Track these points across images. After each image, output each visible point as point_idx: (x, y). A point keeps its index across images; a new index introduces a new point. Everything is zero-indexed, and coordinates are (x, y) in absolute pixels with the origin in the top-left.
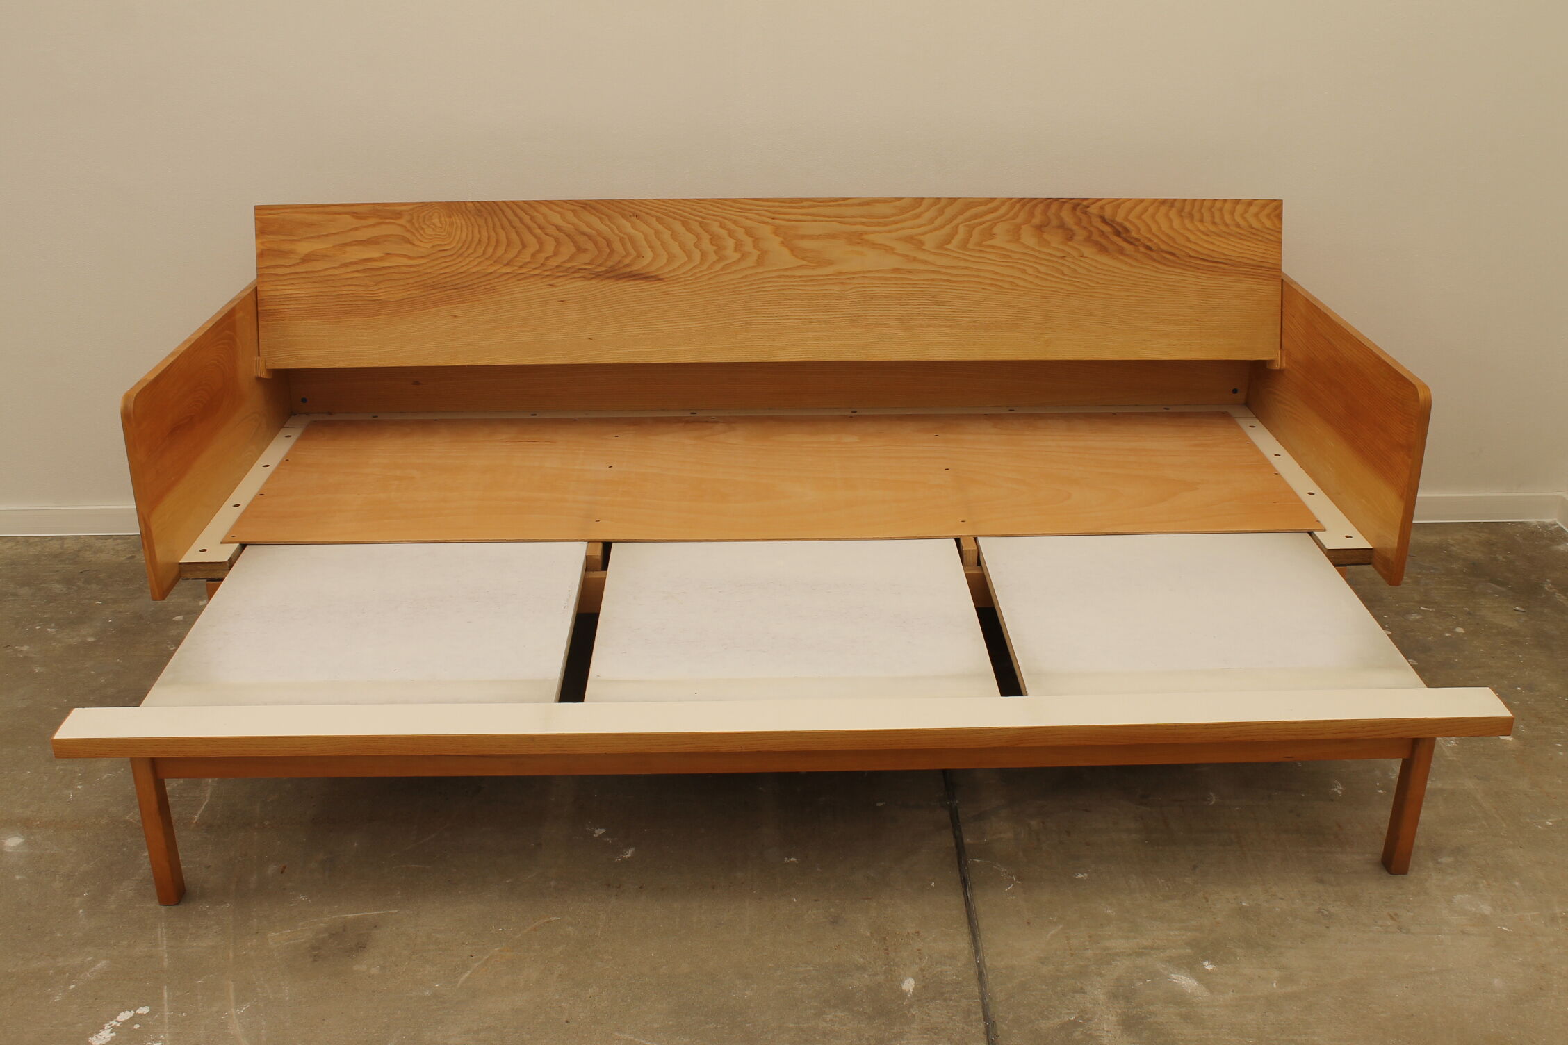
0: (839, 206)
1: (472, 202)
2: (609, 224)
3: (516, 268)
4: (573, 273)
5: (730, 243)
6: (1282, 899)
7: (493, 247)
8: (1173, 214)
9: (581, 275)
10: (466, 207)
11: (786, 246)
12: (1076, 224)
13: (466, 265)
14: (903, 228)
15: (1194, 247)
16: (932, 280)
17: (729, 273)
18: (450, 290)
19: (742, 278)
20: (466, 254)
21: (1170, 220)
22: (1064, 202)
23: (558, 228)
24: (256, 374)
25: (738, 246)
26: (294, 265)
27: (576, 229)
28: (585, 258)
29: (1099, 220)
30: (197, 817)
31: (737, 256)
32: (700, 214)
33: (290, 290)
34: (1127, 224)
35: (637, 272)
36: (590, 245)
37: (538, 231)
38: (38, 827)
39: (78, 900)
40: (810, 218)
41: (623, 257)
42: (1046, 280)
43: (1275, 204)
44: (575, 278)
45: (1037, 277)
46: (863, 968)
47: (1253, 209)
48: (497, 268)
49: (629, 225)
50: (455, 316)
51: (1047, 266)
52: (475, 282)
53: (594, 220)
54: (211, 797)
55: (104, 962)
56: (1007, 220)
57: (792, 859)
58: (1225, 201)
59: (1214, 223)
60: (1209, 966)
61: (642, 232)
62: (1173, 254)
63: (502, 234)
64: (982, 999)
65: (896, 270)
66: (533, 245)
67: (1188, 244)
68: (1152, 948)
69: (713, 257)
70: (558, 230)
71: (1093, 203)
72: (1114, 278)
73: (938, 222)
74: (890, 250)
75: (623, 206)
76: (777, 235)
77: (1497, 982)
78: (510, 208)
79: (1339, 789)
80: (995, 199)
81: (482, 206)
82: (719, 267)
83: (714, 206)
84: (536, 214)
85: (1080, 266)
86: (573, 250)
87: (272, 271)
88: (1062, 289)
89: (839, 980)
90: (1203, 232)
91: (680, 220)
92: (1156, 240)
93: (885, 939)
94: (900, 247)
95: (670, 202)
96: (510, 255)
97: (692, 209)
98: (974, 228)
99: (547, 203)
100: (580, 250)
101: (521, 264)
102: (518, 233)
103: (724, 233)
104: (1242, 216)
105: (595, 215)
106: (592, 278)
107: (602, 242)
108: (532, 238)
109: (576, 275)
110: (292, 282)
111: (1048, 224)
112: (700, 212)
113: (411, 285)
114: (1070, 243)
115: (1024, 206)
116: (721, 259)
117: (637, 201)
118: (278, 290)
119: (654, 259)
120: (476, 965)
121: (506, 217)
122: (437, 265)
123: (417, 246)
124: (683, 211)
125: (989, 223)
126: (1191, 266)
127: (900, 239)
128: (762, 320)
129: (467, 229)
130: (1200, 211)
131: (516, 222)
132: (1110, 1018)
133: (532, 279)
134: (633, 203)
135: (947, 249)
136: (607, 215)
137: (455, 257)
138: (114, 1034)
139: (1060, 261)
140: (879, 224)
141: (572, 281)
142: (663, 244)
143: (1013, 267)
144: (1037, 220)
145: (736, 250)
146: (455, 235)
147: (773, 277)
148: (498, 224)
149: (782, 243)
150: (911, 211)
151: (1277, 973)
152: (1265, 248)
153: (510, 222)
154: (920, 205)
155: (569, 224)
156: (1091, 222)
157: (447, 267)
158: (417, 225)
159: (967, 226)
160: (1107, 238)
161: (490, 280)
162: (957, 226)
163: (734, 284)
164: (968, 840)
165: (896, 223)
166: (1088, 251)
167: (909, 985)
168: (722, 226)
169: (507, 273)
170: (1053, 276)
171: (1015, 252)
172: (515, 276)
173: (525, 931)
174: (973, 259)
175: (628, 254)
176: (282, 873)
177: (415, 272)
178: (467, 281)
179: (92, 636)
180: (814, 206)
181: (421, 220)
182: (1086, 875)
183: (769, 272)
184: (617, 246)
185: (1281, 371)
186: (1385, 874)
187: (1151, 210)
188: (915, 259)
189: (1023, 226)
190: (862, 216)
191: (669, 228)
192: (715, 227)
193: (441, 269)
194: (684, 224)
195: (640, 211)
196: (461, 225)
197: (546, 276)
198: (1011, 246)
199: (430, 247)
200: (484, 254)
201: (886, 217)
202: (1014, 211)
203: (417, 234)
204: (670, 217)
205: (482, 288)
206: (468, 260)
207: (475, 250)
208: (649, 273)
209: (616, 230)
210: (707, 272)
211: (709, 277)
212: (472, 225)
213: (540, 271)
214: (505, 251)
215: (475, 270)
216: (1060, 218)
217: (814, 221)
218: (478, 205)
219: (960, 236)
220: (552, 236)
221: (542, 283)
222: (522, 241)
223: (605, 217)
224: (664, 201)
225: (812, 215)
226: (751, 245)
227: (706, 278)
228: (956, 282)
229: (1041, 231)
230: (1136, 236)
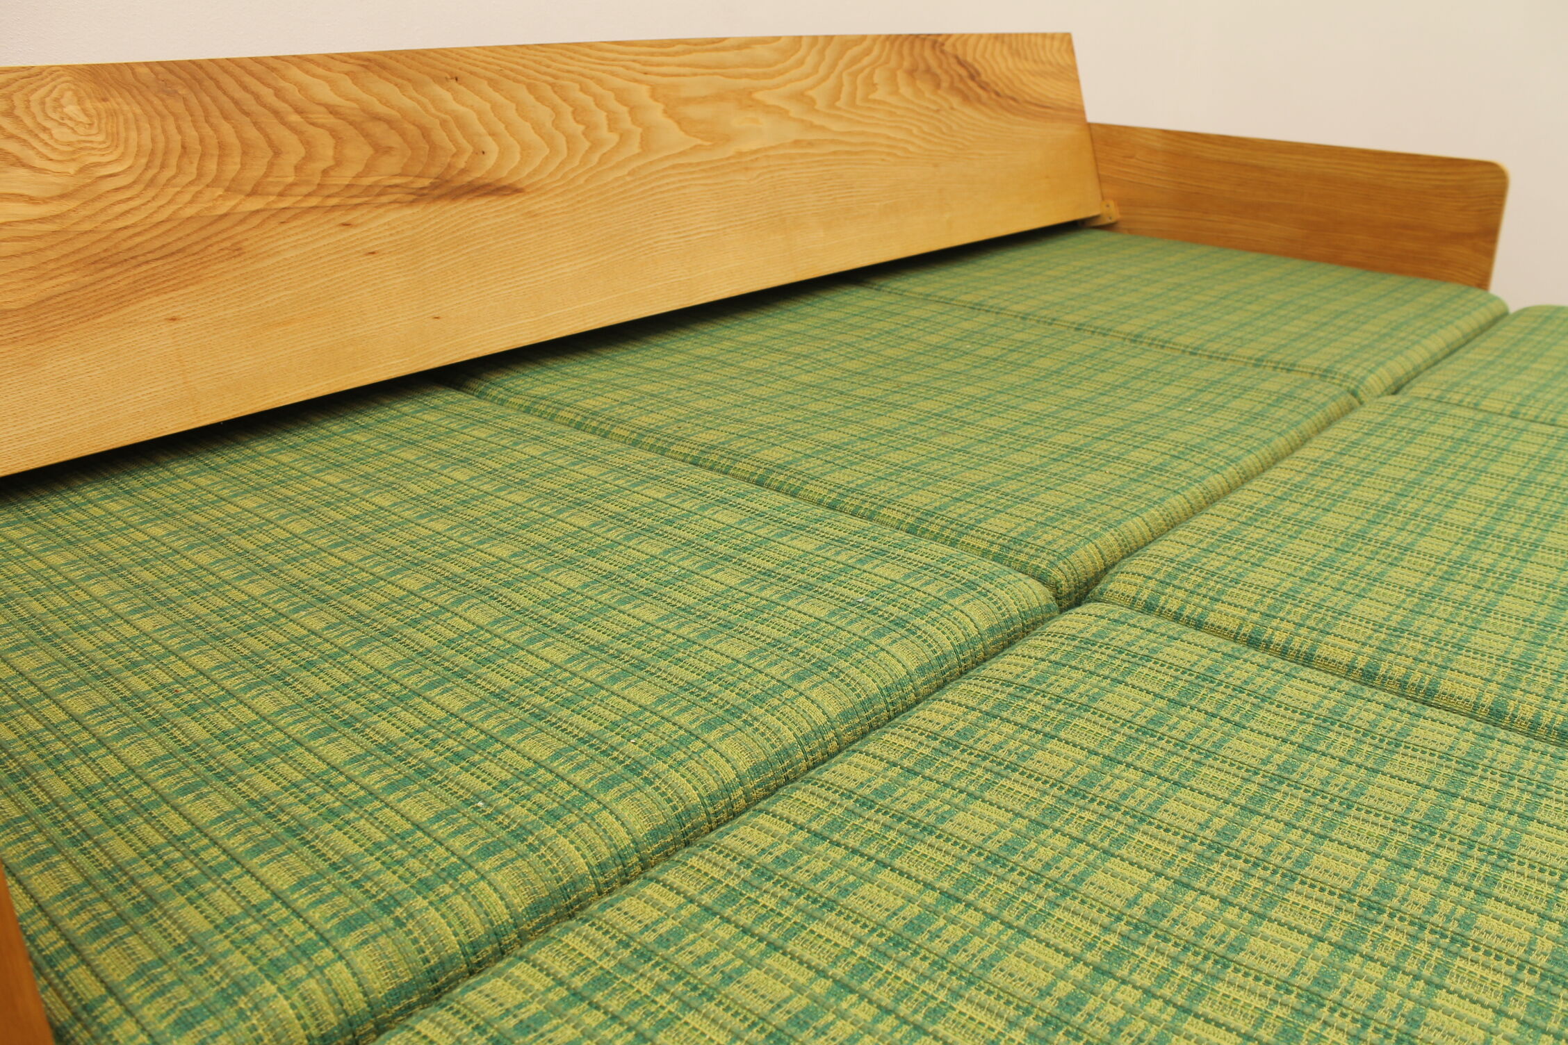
0: (717, 50)
1: (146, 64)
2: (415, 94)
3: (272, 198)
4: (379, 195)
5: (601, 117)
7: (215, 160)
8: (1005, 50)
9: (392, 198)
10: (134, 73)
11: (670, 117)
12: (939, 67)
13: (169, 202)
14: (790, 81)
15: (1027, 90)
16: (835, 153)
17: (611, 169)
18: (147, 262)
19: (629, 174)
20: (162, 179)
21: (1005, 59)
22: (923, 39)
23: (332, 110)
25: (612, 122)
27: (363, 110)
29: (954, 61)
31: (614, 138)
34: (977, 66)
35: (481, 182)
36: (394, 140)
37: (294, 118)
40: (686, 70)
41: (454, 156)
42: (930, 141)
43: (1069, 37)
44: (383, 205)
47: (1056, 44)
48: (232, 203)
49: (448, 96)
50: (173, 319)
51: (928, 124)
52: (194, 238)
56: (882, 64)
58: (1036, 35)
59: (1035, 61)
61: (472, 107)
62: (1014, 99)
63: (226, 128)
65: (796, 143)
66: (294, 152)
67: (1023, 87)
69: (584, 143)
71: (946, 40)
72: (982, 134)
73: (821, 70)
74: (782, 113)
75: (431, 62)
76: (656, 100)
78: (226, 72)
81: (171, 72)
82: (595, 158)
83: (564, 56)
84: (282, 83)
85: (953, 121)
86: (369, 151)
88: (946, 152)
90: (1030, 72)
91: (524, 83)
92: (1000, 84)
94: (794, 110)
95: (503, 51)
96: (257, 170)
97: (535, 61)
98: (856, 76)
99: (301, 61)
100: (381, 150)
101: (278, 189)
102: (255, 124)
103: (589, 101)
104: (1051, 52)
105: (387, 80)
106: (412, 202)
107: (413, 132)
108: (287, 133)
109: (384, 199)
111: (917, 68)
112: (548, 67)
113: (52, 266)
114: (940, 92)
116: (595, 145)
117: (451, 50)
119: (502, 155)
121: (225, 93)
122: (104, 210)
123: (42, 171)
124: (524, 66)
125: (867, 71)
126: (1030, 114)
127: (790, 97)
128: (669, 240)
129: (151, 125)
130: (1023, 46)
133: (308, 218)
134: (446, 56)
135: (839, 109)
136: (409, 80)
137: (140, 187)
139: (937, 116)
140: (765, 76)
141: (381, 211)
142: (508, 126)
143: (900, 128)
144: (907, 64)
145: (611, 129)
146: (127, 140)
147: (665, 169)
148: (215, 112)
149: (665, 112)
150: (792, 55)
152: (1072, 88)
153: (236, 103)
154: (800, 46)
155: (348, 99)
156: (949, 64)
157: (128, 212)
158: (28, 122)
159: (849, 74)
160: (965, 84)
161: (227, 229)
162: (840, 76)
165: (782, 74)
166: (955, 101)
168: (583, 89)
169: (257, 212)
170: (936, 137)
171: (898, 107)
172: (273, 215)
174: (864, 120)
175: (459, 152)
177: (54, 232)
178: (180, 239)
180: (690, 52)
181: (35, 108)
183: (661, 160)
184: (440, 136)
187: (990, 46)
188: (812, 126)
189: (898, 72)
190: (746, 65)
191: (512, 98)
192: (575, 91)
193: (117, 218)
194: (531, 88)
195: (461, 68)
196: (135, 114)
197: (334, 208)
198: (893, 100)
199: (72, 171)
200: (200, 175)
201: (769, 66)
202: (885, 54)
203: (35, 143)
204: (507, 77)
205: (215, 249)
206: (171, 191)
207: (179, 167)
208: (499, 180)
209: (430, 106)
210: (580, 171)
211: (587, 176)
212: (159, 114)
213: (320, 199)
214: (243, 165)
215: (190, 211)
216: (925, 60)
217: (695, 75)
218: (159, 68)
219: (846, 89)
220: (322, 126)
221: (328, 222)
222: (270, 143)
223: (405, 82)
224: (492, 49)
225: (689, 66)
226: (629, 119)
227: (581, 181)
228: (856, 153)
229: (913, 77)
230: (986, 79)
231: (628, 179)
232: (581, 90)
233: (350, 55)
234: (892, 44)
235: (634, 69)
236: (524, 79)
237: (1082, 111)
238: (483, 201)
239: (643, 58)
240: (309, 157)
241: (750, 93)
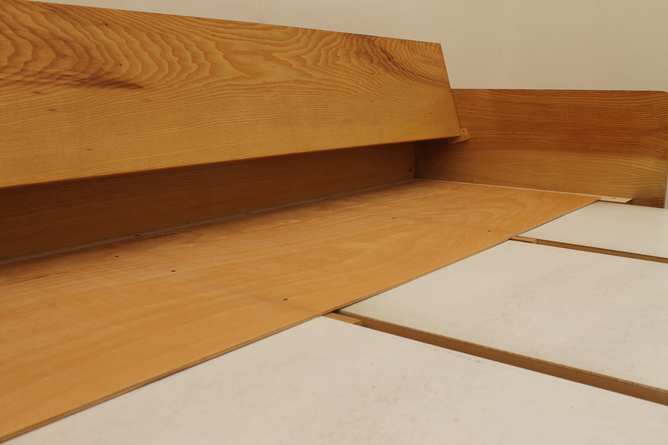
0: (253, 29)
2: (82, 29)
4: (58, 79)
5: (188, 55)
8: (407, 48)
9: (66, 82)
11: (227, 59)
12: (372, 52)
14: (293, 49)
15: (418, 69)
16: (317, 89)
17: (193, 82)
19: (204, 86)
21: (407, 52)
22: (364, 37)
23: (33, 31)
25: (195, 58)
27: (51, 34)
28: (65, 66)
29: (380, 50)
31: (196, 67)
32: (159, 27)
34: (392, 54)
35: (118, 80)
36: (68, 51)
37: (9, 32)
40: (236, 37)
41: (103, 64)
42: (368, 89)
43: (439, 46)
44: (60, 85)
47: (433, 48)
49: (101, 32)
51: (367, 80)
53: (68, 26)
56: (342, 47)
58: (422, 42)
59: (422, 55)
61: (115, 40)
62: (412, 73)
65: (296, 81)
67: (416, 67)
69: (178, 67)
70: (32, 32)
71: (376, 39)
72: (396, 88)
73: (309, 46)
74: (289, 65)
75: (93, 14)
76: (219, 50)
82: (185, 75)
83: (168, 21)
85: (380, 80)
86: (53, 55)
88: (377, 95)
90: (419, 60)
91: (145, 32)
92: (405, 65)
94: (295, 64)
95: (133, 13)
97: (151, 22)
98: (328, 52)
100: (60, 56)
103: (182, 45)
104: (430, 52)
105: (66, 20)
106: (78, 85)
107: (80, 49)
108: (5, 40)
109: (61, 82)
111: (360, 51)
112: (159, 25)
114: (373, 65)
116: (184, 69)
117: (104, 9)
119: (131, 67)
124: (145, 23)
125: (334, 49)
126: (421, 81)
127: (293, 57)
128: (225, 123)
130: (416, 48)
134: (101, 12)
135: (319, 67)
136: (79, 22)
139: (372, 76)
140: (278, 45)
141: (59, 88)
142: (135, 52)
144: (355, 48)
145: (193, 62)
147: (224, 86)
150: (294, 37)
152: (442, 71)
154: (298, 33)
155: (43, 27)
156: (377, 51)
159: (324, 50)
160: (386, 62)
165: (288, 45)
166: (381, 70)
170: (371, 87)
171: (351, 70)
174: (333, 74)
175: (106, 63)
180: (238, 28)
183: (221, 81)
184: (95, 53)
187: (398, 46)
188: (305, 74)
189: (350, 52)
190: (268, 39)
191: (138, 39)
192: (173, 40)
194: (149, 35)
195: (109, 19)
197: (30, 83)
198: (348, 66)
201: (282, 41)
202: (343, 42)
204: (135, 27)
208: (128, 80)
209: (90, 37)
210: (176, 81)
211: (179, 84)
213: (22, 77)
216: (364, 48)
217: (241, 40)
219: (323, 57)
220: (26, 38)
221: (26, 90)
223: (77, 22)
224: (128, 12)
225: (237, 35)
226: (203, 58)
227: (177, 86)
228: (329, 90)
229: (359, 56)
230: (397, 61)
231: (203, 88)
232: (178, 39)
234: (347, 38)
235: (207, 33)
236: (145, 30)
237: (449, 84)
238: (120, 90)
239: (212, 28)
240: (17, 53)
241: (271, 52)
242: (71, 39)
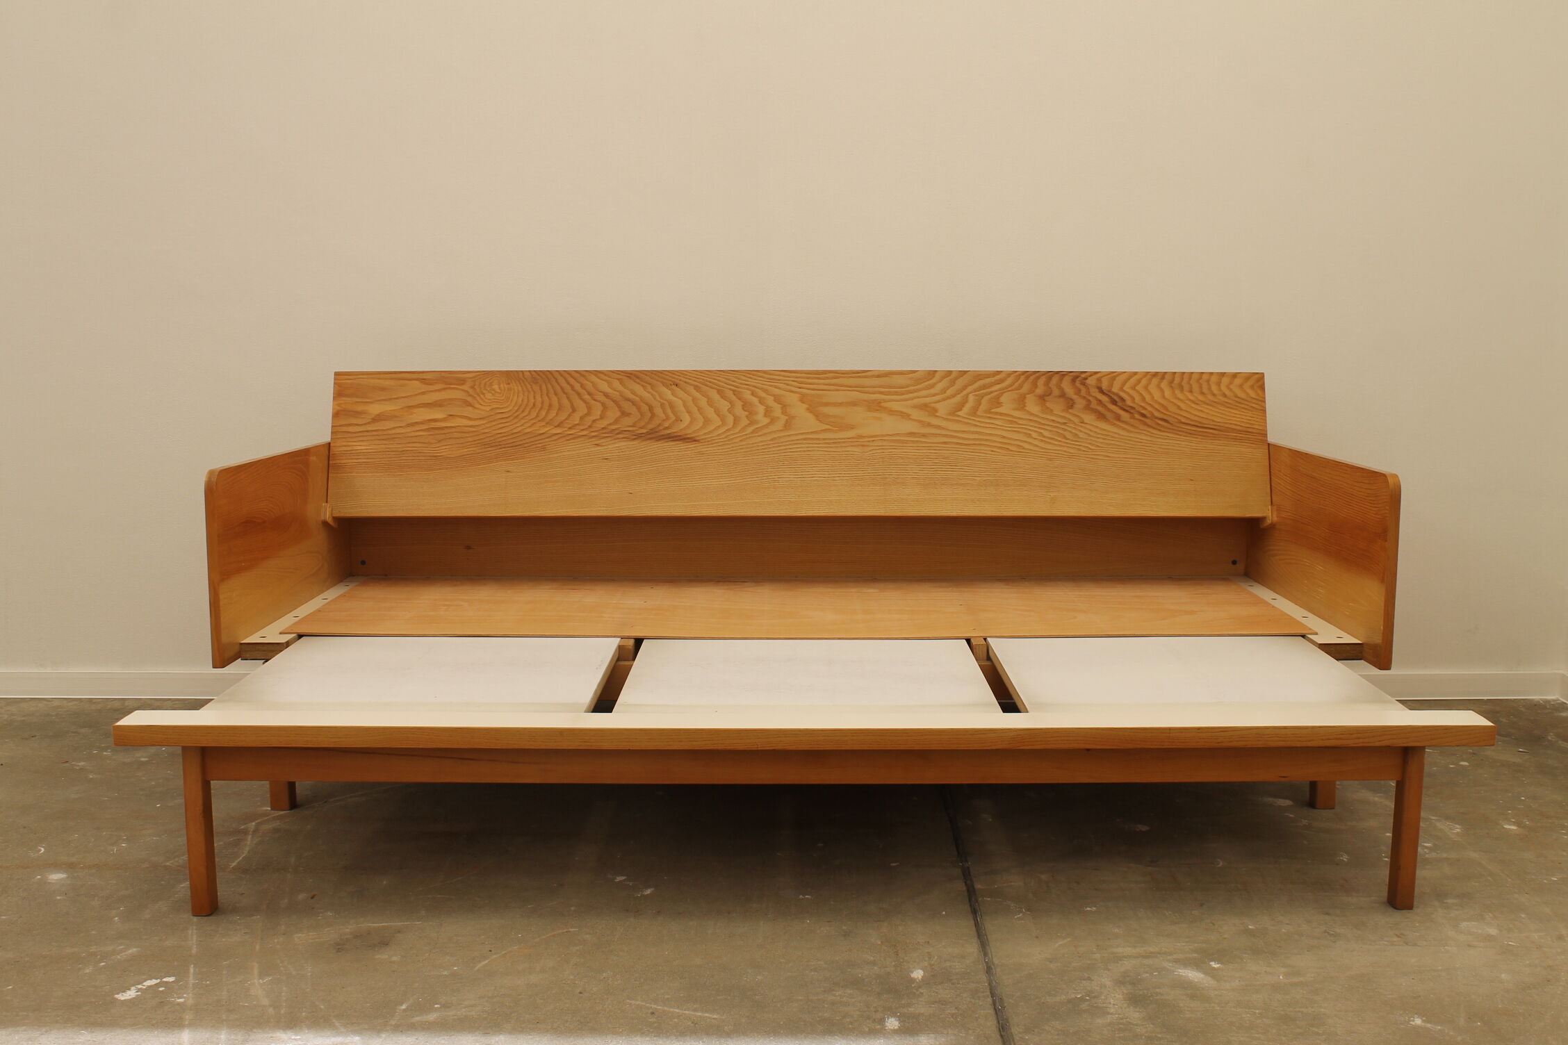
0: (859, 377)
1: (529, 371)
2: (651, 390)
3: (566, 429)
4: (618, 434)
5: (761, 409)
6: (1287, 924)
7: (546, 411)
8: (1164, 385)
9: (625, 436)
10: (523, 375)
11: (811, 412)
12: (1076, 394)
13: (521, 426)
14: (918, 397)
15: (1183, 413)
16: (945, 443)
17: (759, 436)
18: (506, 448)
19: (772, 440)
20: (521, 416)
21: (1162, 391)
22: (1064, 375)
23: (606, 395)
24: (323, 518)
25: (768, 412)
26: (365, 424)
27: (621, 396)
28: (628, 421)
29: (1096, 391)
30: (234, 864)
31: (766, 421)
32: (734, 383)
33: (360, 446)
34: (1122, 394)
35: (676, 434)
36: (633, 410)
37: (587, 397)
38: (81, 868)
39: (114, 912)
40: (832, 387)
41: (664, 420)
42: (1050, 443)
43: (1257, 376)
44: (619, 439)
45: (1042, 441)
46: (874, 963)
47: (1238, 381)
48: (548, 429)
49: (669, 392)
50: (508, 471)
51: (1051, 431)
52: (527, 441)
53: (638, 389)
54: (249, 852)
55: (135, 949)
56: (1012, 390)
57: (807, 896)
58: (1212, 373)
59: (1202, 393)
60: (1214, 965)
61: (681, 399)
62: (1166, 421)
63: (555, 399)
64: (990, 984)
65: (912, 434)
66: (582, 409)
67: (1178, 411)
68: (1159, 953)
69: (745, 422)
71: (1091, 376)
72: (1113, 442)
73: (949, 392)
74: (906, 416)
75: (664, 376)
76: (803, 403)
77: (1503, 976)
78: (562, 376)
79: (1345, 858)
80: (1001, 371)
81: (539, 375)
82: (750, 430)
83: (746, 377)
84: (586, 382)
85: (1081, 431)
86: (619, 414)
87: (344, 429)
88: (1065, 451)
89: (849, 970)
90: (1193, 402)
91: (716, 389)
92: (1150, 409)
93: (895, 946)
94: (916, 414)
95: (707, 372)
96: (562, 417)
97: (726, 379)
98: (983, 397)
99: (596, 373)
100: (624, 414)
101: (570, 426)
102: (568, 398)
103: (755, 400)
104: (1228, 387)
105: (639, 383)
106: (635, 439)
107: (645, 408)
108: (581, 403)
109: (621, 436)
110: (361, 439)
111: (1050, 394)
112: (734, 381)
113: (469, 444)
114: (1070, 411)
115: (1027, 378)
116: (752, 423)
117: (677, 371)
118: (349, 446)
119: (691, 423)
120: (495, 956)
121: (558, 384)
122: (495, 425)
123: (477, 408)
124: (719, 381)
125: (995, 394)
126: (1183, 432)
127: (915, 407)
129: (524, 395)
130: (1189, 383)
131: (568, 388)
132: (1117, 996)
133: (580, 439)
134: (674, 374)
135: (958, 416)
136: (650, 384)
137: (511, 418)
138: (139, 993)
139: (1063, 427)
140: (896, 393)
141: (617, 441)
142: (700, 410)
143: (1018, 432)
144: (1040, 390)
145: (766, 415)
146: (512, 400)
147: (800, 440)
148: (551, 391)
149: (808, 409)
150: (925, 382)
151: (1283, 970)
152: (1251, 415)
153: (562, 389)
154: (934, 377)
155: (615, 391)
156: (1089, 392)
157: (504, 427)
158: (478, 390)
159: (976, 395)
160: (1104, 406)
161: (542, 439)
162: (967, 395)
163: (763, 445)
164: (978, 886)
165: (911, 393)
166: (1089, 418)
167: (918, 974)
168: (753, 394)
169: (558, 434)
170: (1057, 440)
171: (1021, 419)
172: (564, 436)
173: (544, 937)
174: (982, 425)
175: (667, 418)
176: (312, 898)
177: (474, 431)
178: (521, 440)
179: (145, 757)
180: (836, 378)
181: (482, 386)
182: (1094, 908)
183: (796, 435)
184: (658, 411)
185: (1273, 526)
186: (1391, 909)
187: (1144, 382)
188: (929, 425)
189: (1027, 396)
190: (880, 387)
191: (705, 395)
192: (747, 395)
193: (498, 429)
194: (719, 392)
195: (680, 380)
196: (518, 391)
197: (594, 437)
198: (1017, 414)
199: (488, 410)
200: (537, 416)
201: (903, 388)
202: (1019, 382)
203: (478, 398)
204: (707, 386)
205: (534, 446)
206: (523, 421)
207: (530, 412)
208: (686, 435)
209: (657, 397)
210: (739, 435)
211: (740, 439)
212: (529, 391)
213: (588, 432)
214: (557, 414)
215: (528, 430)
216: (1061, 389)
217: (837, 390)
218: (534, 373)
219: (970, 405)
220: (599, 401)
221: (590, 443)
222: (572, 406)
223: (647, 385)
224: (701, 372)
225: (834, 385)
226: (780, 411)
227: (738, 440)
228: (966, 445)
229: (1044, 400)
230: (1131, 405)
231: (771, 442)
232: (752, 394)
233: (622, 371)
235: (791, 385)
237: (1264, 434)
238: (675, 443)
239: (800, 380)
241: (880, 403)
242: (637, 399)
